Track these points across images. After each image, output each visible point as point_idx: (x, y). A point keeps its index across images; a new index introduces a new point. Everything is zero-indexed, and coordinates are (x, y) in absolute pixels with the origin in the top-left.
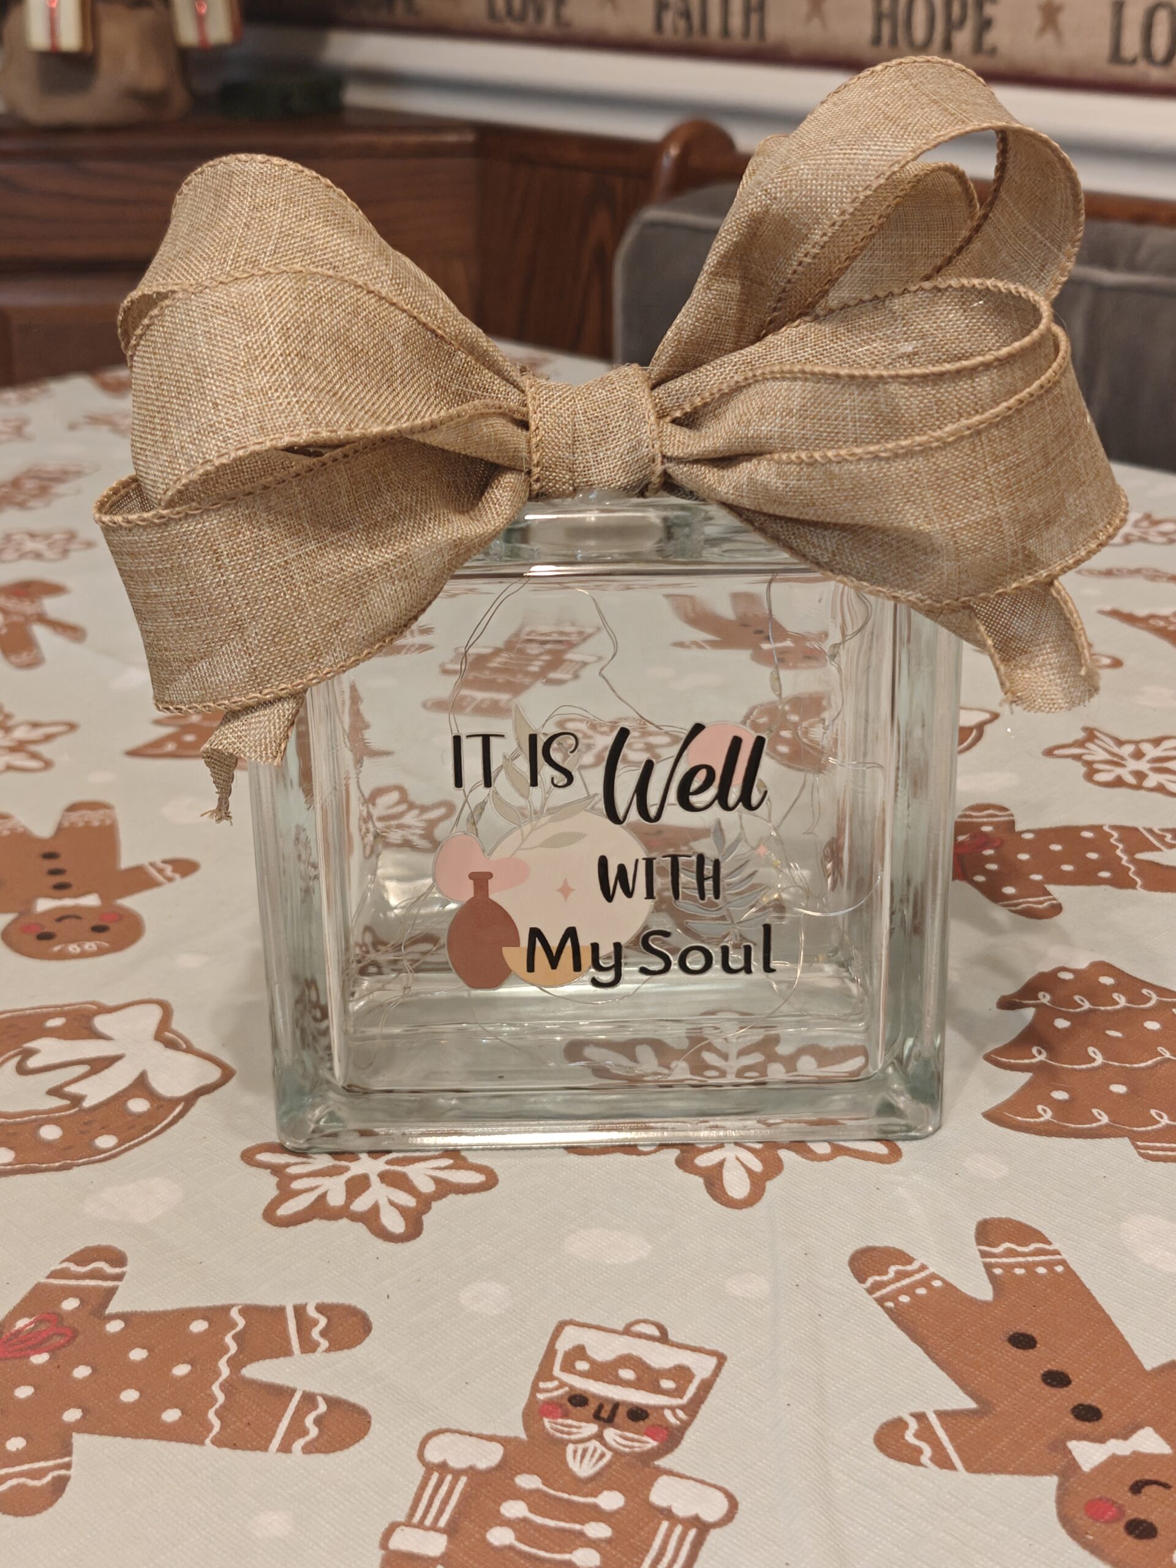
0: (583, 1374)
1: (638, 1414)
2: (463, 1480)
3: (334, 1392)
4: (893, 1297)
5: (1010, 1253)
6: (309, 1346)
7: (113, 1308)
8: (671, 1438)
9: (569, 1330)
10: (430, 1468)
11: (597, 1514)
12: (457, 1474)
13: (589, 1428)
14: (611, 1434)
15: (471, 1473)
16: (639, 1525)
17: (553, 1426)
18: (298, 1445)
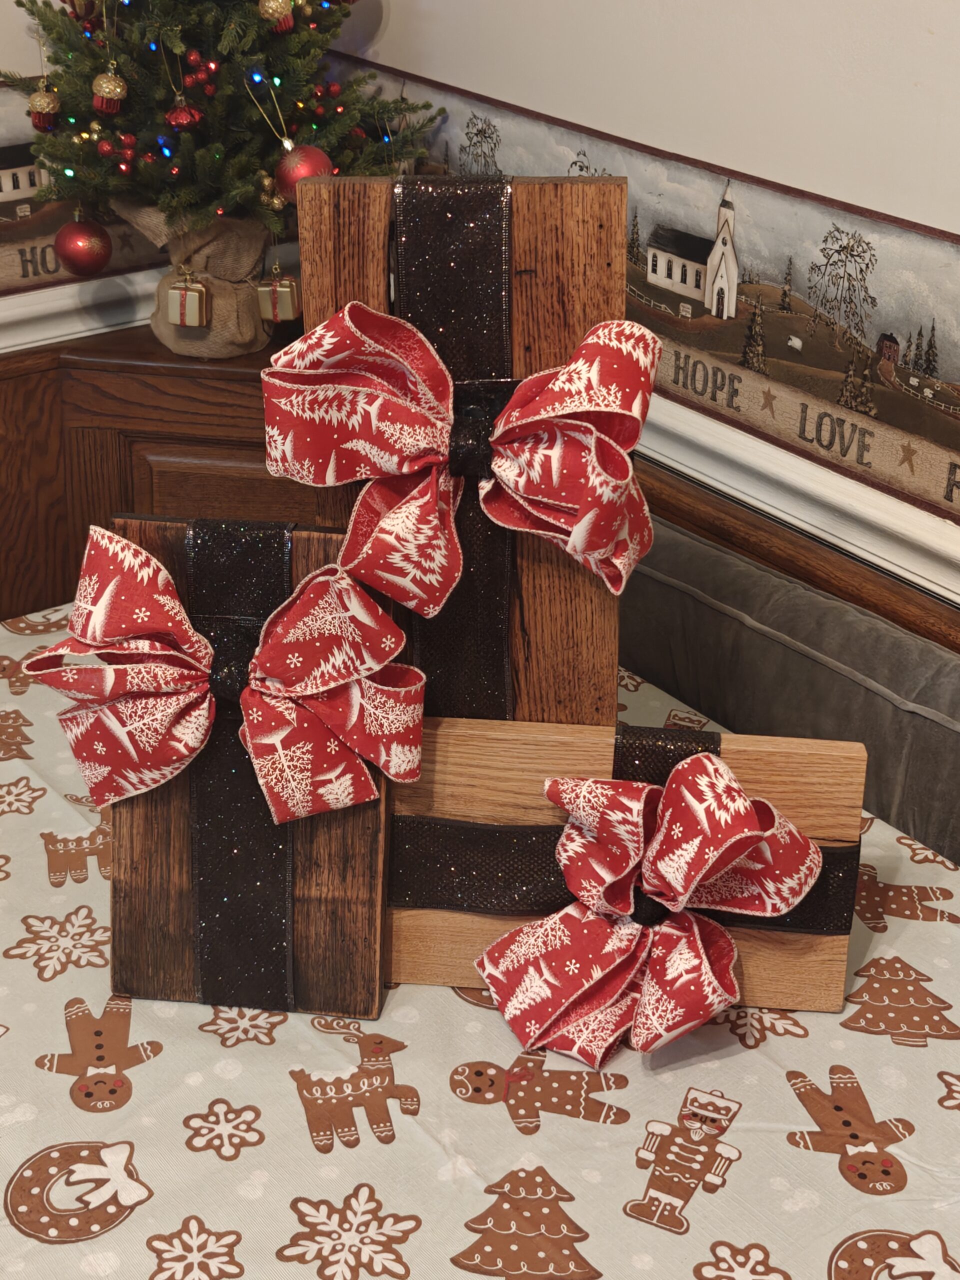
0: (696, 1107)
1: (713, 1120)
2: (659, 1138)
3: (618, 1106)
4: (799, 1089)
5: (840, 1078)
6: (609, 1088)
7: (545, 1067)
8: (723, 1130)
9: (692, 1091)
10: (649, 1133)
11: (699, 1152)
12: (657, 1136)
13: (698, 1125)
14: (704, 1127)
15: (662, 1136)
16: (712, 1157)
17: (687, 1123)
18: (609, 1121)
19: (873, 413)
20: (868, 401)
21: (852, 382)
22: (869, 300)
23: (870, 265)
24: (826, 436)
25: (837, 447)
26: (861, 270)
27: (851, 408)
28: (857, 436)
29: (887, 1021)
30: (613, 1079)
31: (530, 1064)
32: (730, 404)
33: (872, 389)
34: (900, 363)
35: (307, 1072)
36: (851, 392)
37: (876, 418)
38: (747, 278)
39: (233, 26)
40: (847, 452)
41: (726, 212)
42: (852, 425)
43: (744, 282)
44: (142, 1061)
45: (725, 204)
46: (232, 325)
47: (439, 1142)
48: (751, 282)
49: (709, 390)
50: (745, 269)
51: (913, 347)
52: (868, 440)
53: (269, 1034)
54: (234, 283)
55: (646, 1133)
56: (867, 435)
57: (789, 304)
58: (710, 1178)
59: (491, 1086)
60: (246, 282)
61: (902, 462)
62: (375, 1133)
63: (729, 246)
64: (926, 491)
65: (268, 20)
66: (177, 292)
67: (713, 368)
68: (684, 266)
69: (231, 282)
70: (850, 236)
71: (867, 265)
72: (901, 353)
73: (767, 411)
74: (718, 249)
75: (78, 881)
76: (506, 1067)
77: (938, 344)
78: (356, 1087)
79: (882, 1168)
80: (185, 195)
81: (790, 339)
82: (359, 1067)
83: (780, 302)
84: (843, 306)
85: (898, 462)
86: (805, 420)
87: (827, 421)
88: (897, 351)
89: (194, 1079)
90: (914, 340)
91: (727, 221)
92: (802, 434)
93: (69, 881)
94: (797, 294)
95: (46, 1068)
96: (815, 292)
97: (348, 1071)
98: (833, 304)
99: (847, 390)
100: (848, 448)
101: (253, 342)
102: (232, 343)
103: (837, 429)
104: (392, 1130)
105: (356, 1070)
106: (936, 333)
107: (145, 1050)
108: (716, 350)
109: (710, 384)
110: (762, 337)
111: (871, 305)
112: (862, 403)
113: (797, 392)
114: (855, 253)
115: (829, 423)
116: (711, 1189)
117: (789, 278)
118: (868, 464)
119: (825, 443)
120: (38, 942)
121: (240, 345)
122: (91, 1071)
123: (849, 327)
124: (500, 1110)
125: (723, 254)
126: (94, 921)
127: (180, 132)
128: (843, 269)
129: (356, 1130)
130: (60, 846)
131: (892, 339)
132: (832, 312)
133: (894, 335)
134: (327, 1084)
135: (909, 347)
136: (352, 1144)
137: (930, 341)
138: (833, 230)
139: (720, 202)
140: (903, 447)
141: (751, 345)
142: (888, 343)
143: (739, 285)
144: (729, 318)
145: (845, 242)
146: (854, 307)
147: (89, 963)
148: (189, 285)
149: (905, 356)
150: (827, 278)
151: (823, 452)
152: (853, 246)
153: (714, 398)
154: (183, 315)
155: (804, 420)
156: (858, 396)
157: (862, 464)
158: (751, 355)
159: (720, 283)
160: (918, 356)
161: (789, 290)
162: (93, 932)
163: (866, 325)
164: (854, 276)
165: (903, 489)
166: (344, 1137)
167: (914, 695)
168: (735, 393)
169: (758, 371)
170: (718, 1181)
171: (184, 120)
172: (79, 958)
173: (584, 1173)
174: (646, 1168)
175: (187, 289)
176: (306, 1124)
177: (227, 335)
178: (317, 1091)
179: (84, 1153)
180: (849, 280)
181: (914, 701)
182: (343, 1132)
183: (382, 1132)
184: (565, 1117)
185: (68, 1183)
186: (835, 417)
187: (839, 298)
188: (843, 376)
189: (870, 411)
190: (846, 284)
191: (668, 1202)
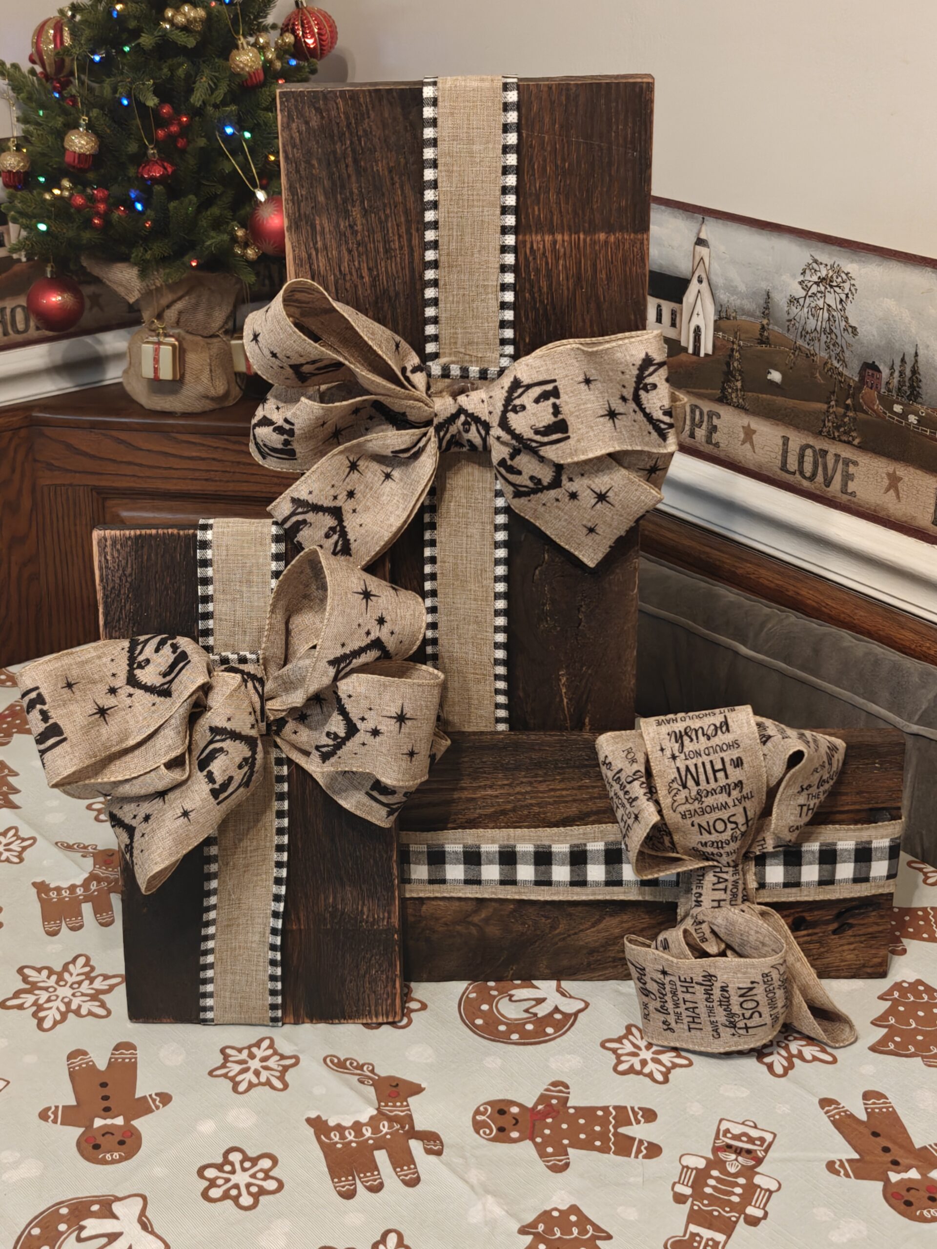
0: (730, 1138)
1: (749, 1152)
2: (694, 1172)
3: (648, 1140)
4: (833, 1116)
5: (874, 1103)
6: (638, 1122)
7: (569, 1104)
8: (759, 1161)
10: (683, 1167)
11: (737, 1185)
12: (692, 1169)
13: (733, 1156)
14: (740, 1159)
15: (696, 1169)
16: (751, 1189)
17: (721, 1155)
18: (640, 1156)
19: (856, 442)
20: (851, 430)
21: (834, 412)
22: (850, 330)
23: (850, 295)
24: (808, 468)
25: (820, 478)
26: (841, 300)
27: (834, 438)
28: (840, 465)
29: (916, 1044)
30: (641, 1113)
31: (554, 1102)
32: (709, 440)
33: (855, 419)
34: (883, 390)
35: (324, 1118)
36: (833, 423)
37: (862, 447)
38: (723, 314)
39: (204, 79)
40: (830, 482)
41: (702, 251)
42: (836, 455)
43: (720, 318)
44: (152, 1111)
45: (700, 242)
46: (205, 378)
47: (467, 1182)
48: (728, 318)
49: (687, 428)
50: (721, 306)
51: (896, 374)
52: (852, 469)
53: (281, 1078)
54: (206, 337)
55: (681, 1167)
56: (850, 465)
57: (768, 338)
58: (750, 1210)
59: (515, 1125)
60: (218, 336)
61: (887, 490)
62: (399, 1176)
63: (705, 284)
64: (914, 518)
65: (238, 74)
66: (151, 346)
67: (691, 406)
68: (659, 306)
69: (202, 336)
70: (829, 267)
71: (847, 295)
72: (884, 381)
73: (748, 446)
74: (694, 286)
75: (73, 929)
76: (530, 1105)
77: (922, 369)
78: (376, 1130)
79: (928, 1195)
80: (158, 248)
81: (769, 372)
82: (377, 1109)
83: (759, 336)
84: (824, 338)
85: (883, 491)
86: (787, 452)
87: (809, 452)
88: (880, 379)
89: (207, 1127)
90: (897, 368)
91: (702, 258)
92: (784, 467)
93: (64, 929)
94: (776, 328)
95: (50, 1120)
96: (794, 325)
97: (366, 1113)
98: (813, 335)
99: (829, 421)
100: (832, 478)
101: (226, 395)
102: (206, 397)
103: (820, 460)
104: (417, 1172)
105: (375, 1112)
106: (919, 359)
107: (154, 1101)
108: (695, 388)
109: (688, 422)
110: (741, 372)
111: (851, 335)
112: (845, 433)
113: (778, 425)
114: (834, 284)
115: (811, 454)
116: (753, 1222)
117: (767, 312)
118: (853, 494)
119: (808, 474)
120: (36, 992)
121: (213, 399)
122: (98, 1123)
123: (830, 357)
124: (527, 1149)
125: (699, 292)
126: (93, 969)
127: (153, 185)
128: (822, 300)
129: (379, 1174)
130: (53, 895)
131: (874, 367)
132: (812, 343)
133: (877, 363)
134: (345, 1128)
135: (892, 374)
136: (376, 1189)
137: (913, 367)
138: (811, 262)
139: (695, 240)
140: (888, 475)
141: (729, 381)
142: (871, 372)
143: (715, 321)
144: (706, 355)
145: (824, 273)
146: (834, 337)
147: (90, 1013)
148: (162, 339)
149: (888, 383)
150: (806, 310)
151: (806, 484)
152: (832, 277)
153: (692, 435)
154: (156, 370)
155: (785, 453)
156: (840, 426)
157: (846, 493)
158: (730, 391)
159: (696, 321)
160: (901, 383)
161: (768, 324)
162: (92, 980)
163: (847, 354)
164: (834, 307)
165: (889, 517)
166: (367, 1182)
167: (917, 717)
168: (714, 429)
169: (737, 407)
170: (759, 1213)
171: (157, 173)
172: (80, 1007)
173: (620, 1209)
174: (684, 1203)
175: (159, 343)
176: (326, 1169)
177: (200, 389)
178: (335, 1135)
179: (95, 1208)
180: (828, 310)
181: (916, 724)
182: (365, 1176)
183: (406, 1175)
184: (595, 1154)
185: (79, 1240)
186: (817, 448)
187: (818, 329)
188: (825, 406)
189: (853, 440)
190: (826, 315)
191: (710, 1237)
